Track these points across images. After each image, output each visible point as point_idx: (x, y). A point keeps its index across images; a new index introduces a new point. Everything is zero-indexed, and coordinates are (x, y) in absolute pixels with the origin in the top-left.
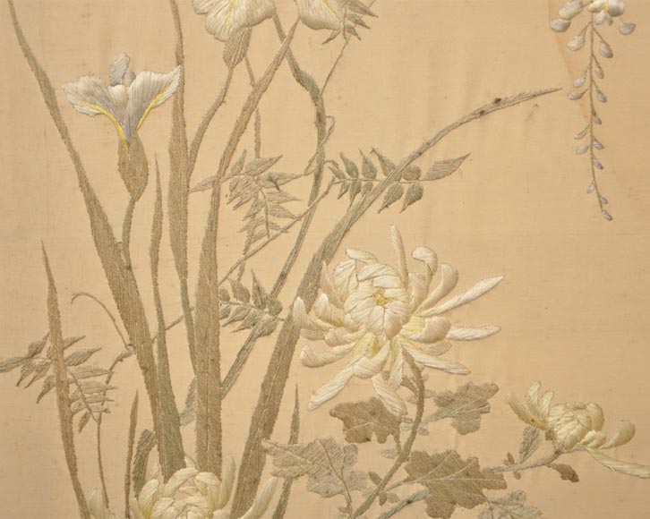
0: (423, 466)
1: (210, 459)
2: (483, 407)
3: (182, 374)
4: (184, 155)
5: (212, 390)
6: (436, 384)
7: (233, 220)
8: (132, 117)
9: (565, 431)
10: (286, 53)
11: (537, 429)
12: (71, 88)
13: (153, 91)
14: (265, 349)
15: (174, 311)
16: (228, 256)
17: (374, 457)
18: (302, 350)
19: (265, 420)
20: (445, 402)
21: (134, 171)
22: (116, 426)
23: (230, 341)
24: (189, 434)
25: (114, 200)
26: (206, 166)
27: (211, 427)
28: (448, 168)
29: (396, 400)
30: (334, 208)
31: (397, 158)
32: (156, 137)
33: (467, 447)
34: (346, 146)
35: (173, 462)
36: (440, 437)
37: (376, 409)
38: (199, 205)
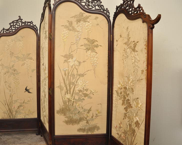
0: (84, 94)
1: (70, 93)
2: (88, 90)
3: (68, 88)
4: (68, 73)
5: (70, 89)
6: (85, 89)
7: (71, 78)
8: (65, 71)
9: (93, 92)
10: (75, 67)
11: (91, 92)
12: (62, 69)
13: (67, 70)
14: (74, 86)
15: (68, 84)
16: (71, 80)
17: (81, 93)
18: (76, 86)
19: (74, 91)
20: (85, 90)
21: (65, 74)
22: (64, 91)
23: (71, 86)
24: (69, 92)
25: (64, 76)
26: (70, 74)
27: (70, 91)
28: (85, 74)
29: (82, 90)
30: (78, 77)
31: (82, 74)
32: (67, 72)
33: (87, 93)
34: (79, 73)
35: (68, 93)
36: (85, 92)
37: (81, 90)
38: (69, 77)
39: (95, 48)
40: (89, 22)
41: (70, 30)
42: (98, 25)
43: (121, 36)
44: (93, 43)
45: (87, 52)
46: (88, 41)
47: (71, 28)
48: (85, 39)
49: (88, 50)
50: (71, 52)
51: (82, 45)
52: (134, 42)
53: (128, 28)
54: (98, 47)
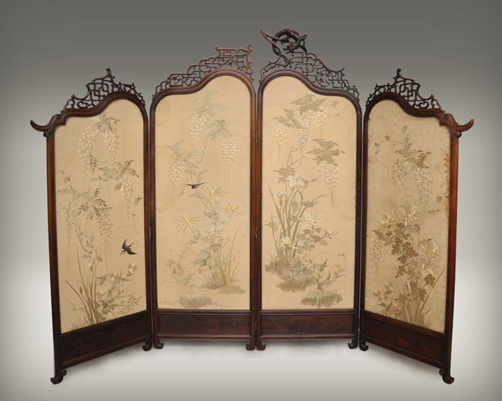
0: (313, 237)
1: (289, 236)
2: (320, 230)
3: (286, 226)
4: (287, 201)
5: (289, 228)
6: (315, 227)
7: (292, 208)
8: (281, 197)
9: (330, 233)
10: (298, 190)
11: (327, 233)
12: (274, 194)
13: (282, 195)
14: (296, 223)
15: (285, 218)
16: (291, 213)
17: (308, 236)
18: (300, 223)
19: (295, 231)
20: (316, 230)
21: (281, 203)
22: (279, 230)
23: (291, 222)
24: (287, 233)
25: (279, 207)
26: (289, 203)
27: (289, 232)
28: (316, 203)
29: (310, 229)
30: (303, 207)
31: (311, 201)
32: (283, 199)
33: (318, 235)
34: (305, 200)
35: (285, 236)
36: (315, 234)
37: (308, 230)
38: (288, 207)
39: (334, 157)
40: (322, 111)
41: (289, 126)
42: (338, 115)
43: (387, 138)
44: (330, 147)
45: (318, 163)
46: (321, 145)
47: (290, 122)
48: (316, 140)
49: (321, 160)
50: (291, 164)
51: (310, 152)
52: (419, 151)
53: (405, 127)
54: (339, 154)
